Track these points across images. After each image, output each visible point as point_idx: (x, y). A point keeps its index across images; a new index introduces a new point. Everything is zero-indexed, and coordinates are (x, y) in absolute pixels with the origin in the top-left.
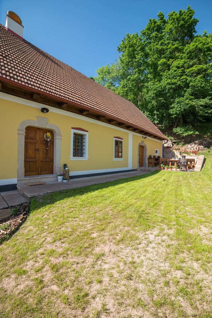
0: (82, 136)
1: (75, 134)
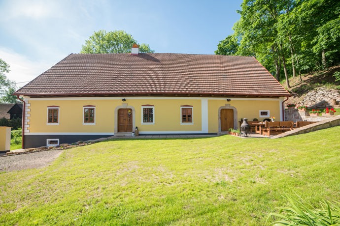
1: (144, 109)
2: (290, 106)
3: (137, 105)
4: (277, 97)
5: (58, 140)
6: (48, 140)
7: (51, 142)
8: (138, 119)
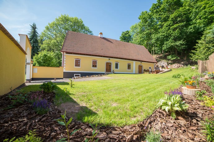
0: (118, 64)
1: (116, 63)
2: (157, 66)
3: (113, 61)
4: (154, 63)
5: (80, 75)
6: (75, 75)
7: (76, 76)
8: (113, 67)
